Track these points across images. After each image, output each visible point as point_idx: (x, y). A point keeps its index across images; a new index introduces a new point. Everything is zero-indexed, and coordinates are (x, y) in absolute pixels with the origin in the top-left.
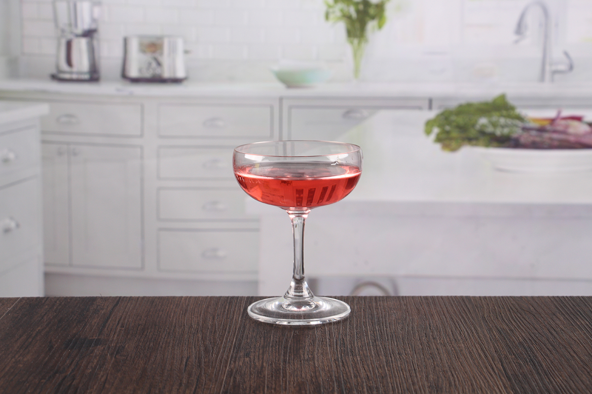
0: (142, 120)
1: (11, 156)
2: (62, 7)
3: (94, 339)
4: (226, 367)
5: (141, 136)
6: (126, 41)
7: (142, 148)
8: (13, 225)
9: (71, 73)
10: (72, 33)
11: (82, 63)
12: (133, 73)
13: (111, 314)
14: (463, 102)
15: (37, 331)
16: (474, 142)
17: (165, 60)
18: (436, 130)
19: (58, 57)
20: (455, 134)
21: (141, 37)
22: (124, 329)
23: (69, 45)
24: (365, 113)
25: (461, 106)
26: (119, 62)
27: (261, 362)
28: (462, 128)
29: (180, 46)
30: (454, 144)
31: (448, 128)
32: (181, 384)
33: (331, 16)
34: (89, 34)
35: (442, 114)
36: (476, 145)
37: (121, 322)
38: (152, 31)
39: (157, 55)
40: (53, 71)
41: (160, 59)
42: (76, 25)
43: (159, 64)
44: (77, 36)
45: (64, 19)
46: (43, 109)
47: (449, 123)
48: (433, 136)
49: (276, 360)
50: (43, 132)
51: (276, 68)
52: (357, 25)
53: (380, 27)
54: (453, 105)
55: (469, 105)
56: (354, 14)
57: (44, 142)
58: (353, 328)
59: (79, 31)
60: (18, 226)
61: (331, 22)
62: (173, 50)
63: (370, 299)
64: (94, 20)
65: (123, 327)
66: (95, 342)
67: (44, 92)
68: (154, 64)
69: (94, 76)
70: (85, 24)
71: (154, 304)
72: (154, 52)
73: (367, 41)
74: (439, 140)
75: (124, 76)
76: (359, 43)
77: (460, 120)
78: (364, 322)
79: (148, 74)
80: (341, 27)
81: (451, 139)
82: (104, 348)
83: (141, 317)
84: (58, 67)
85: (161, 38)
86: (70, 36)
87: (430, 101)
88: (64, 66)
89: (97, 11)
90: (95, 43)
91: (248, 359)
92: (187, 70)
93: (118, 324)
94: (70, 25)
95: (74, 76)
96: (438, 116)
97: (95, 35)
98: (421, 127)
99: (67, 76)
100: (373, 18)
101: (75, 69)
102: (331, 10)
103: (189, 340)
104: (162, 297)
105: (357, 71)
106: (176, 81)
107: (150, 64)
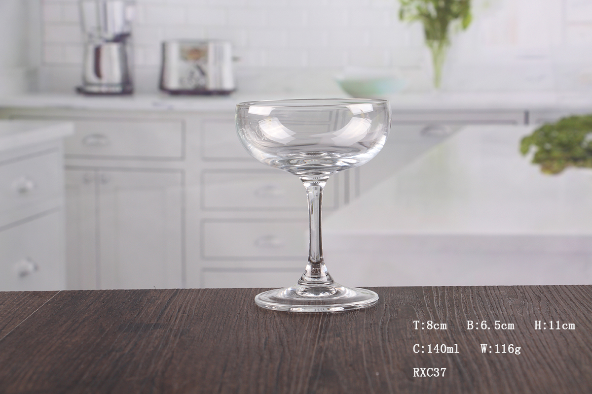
0: (184, 139)
1: (29, 185)
2: (90, 8)
3: (153, 324)
4: (314, 345)
5: (182, 158)
6: (164, 47)
7: (183, 172)
8: (30, 267)
9: (100, 85)
10: (101, 38)
11: (113, 73)
12: (173, 83)
13: (168, 303)
14: (566, 114)
15: (84, 317)
16: (581, 163)
17: (211, 68)
18: (534, 149)
19: (84, 66)
20: (557, 153)
21: (182, 42)
22: (186, 315)
23: (98, 52)
24: (448, 129)
25: (564, 120)
26: (156, 72)
27: (355, 341)
28: (566, 147)
29: (228, 52)
30: (556, 165)
31: (548, 146)
32: (262, 360)
33: (407, 15)
34: (121, 39)
35: (541, 129)
36: (584, 166)
37: (182, 309)
38: (196, 34)
39: (200, 63)
40: (79, 83)
41: (204, 67)
42: (106, 29)
43: (203, 73)
44: (108, 41)
45: (91, 22)
46: (67, 128)
47: (550, 141)
48: (530, 156)
49: (373, 339)
50: (67, 156)
51: (341, 77)
52: (438, 25)
53: (465, 26)
54: (554, 118)
55: (574, 118)
56: (433, 12)
57: (68, 168)
58: (462, 312)
59: (110, 35)
60: (36, 268)
61: (406, 21)
62: (220, 57)
63: (478, 289)
64: (127, 22)
65: (186, 313)
66: (154, 326)
67: (68, 108)
68: (197, 74)
69: (127, 88)
70: (116, 27)
71: (219, 295)
72: (197, 59)
73: (449, 44)
74: (537, 160)
75: (162, 88)
76: (440, 46)
77: (563, 136)
78: (474, 307)
79: (190, 86)
80: (418, 28)
81: (552, 159)
82: (165, 331)
83: (206, 305)
84: (84, 78)
85: (205, 43)
86: (98, 42)
87: (527, 114)
88: (91, 77)
89: (130, 12)
90: (128, 49)
91: (339, 338)
92: (236, 80)
93: (179, 311)
94: (99, 28)
95: (104, 89)
96: (536, 132)
97: (129, 40)
98: (516, 145)
99: (95, 89)
100: (456, 16)
101: (105, 80)
102: (406, 8)
103: (265, 324)
104: (227, 289)
105: (437, 79)
106: (223, 93)
107: (192, 74)
